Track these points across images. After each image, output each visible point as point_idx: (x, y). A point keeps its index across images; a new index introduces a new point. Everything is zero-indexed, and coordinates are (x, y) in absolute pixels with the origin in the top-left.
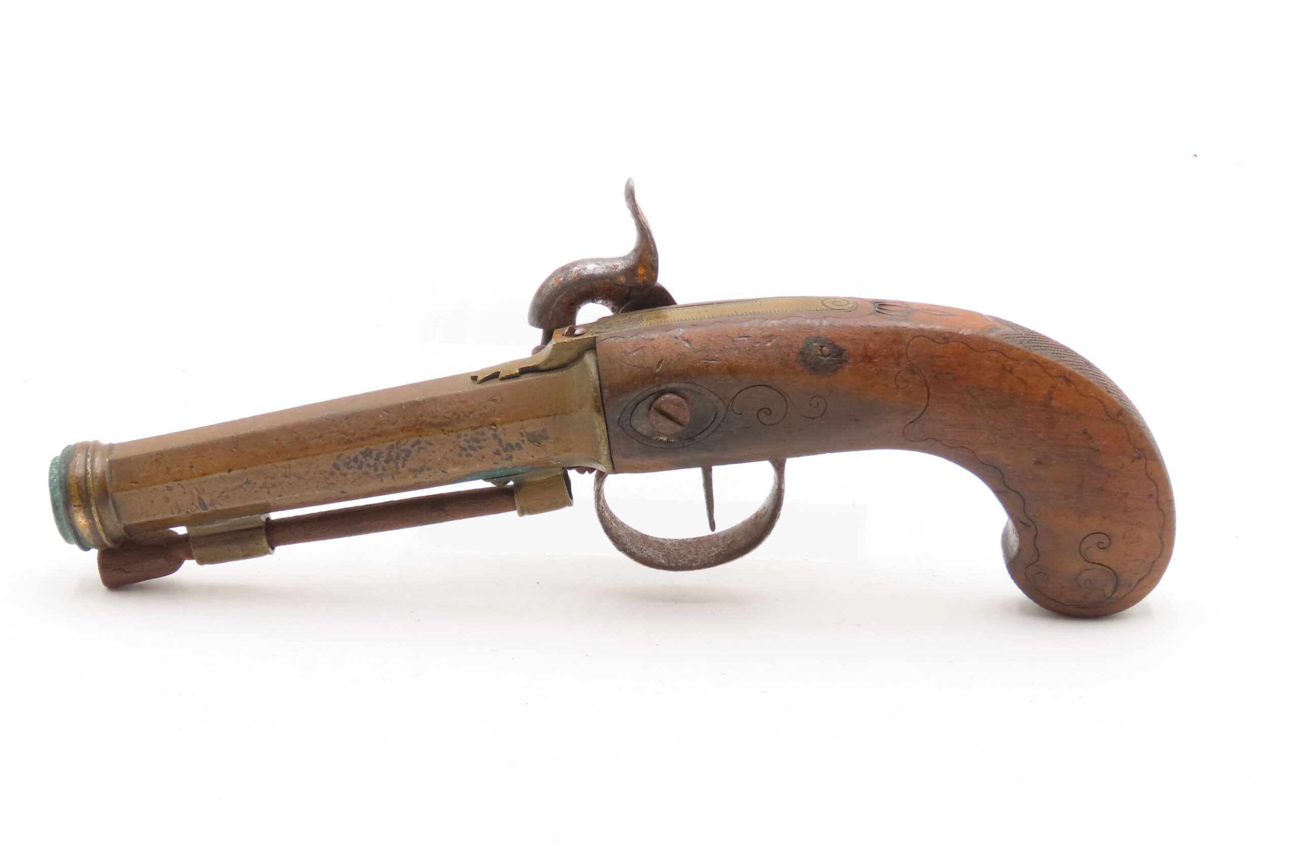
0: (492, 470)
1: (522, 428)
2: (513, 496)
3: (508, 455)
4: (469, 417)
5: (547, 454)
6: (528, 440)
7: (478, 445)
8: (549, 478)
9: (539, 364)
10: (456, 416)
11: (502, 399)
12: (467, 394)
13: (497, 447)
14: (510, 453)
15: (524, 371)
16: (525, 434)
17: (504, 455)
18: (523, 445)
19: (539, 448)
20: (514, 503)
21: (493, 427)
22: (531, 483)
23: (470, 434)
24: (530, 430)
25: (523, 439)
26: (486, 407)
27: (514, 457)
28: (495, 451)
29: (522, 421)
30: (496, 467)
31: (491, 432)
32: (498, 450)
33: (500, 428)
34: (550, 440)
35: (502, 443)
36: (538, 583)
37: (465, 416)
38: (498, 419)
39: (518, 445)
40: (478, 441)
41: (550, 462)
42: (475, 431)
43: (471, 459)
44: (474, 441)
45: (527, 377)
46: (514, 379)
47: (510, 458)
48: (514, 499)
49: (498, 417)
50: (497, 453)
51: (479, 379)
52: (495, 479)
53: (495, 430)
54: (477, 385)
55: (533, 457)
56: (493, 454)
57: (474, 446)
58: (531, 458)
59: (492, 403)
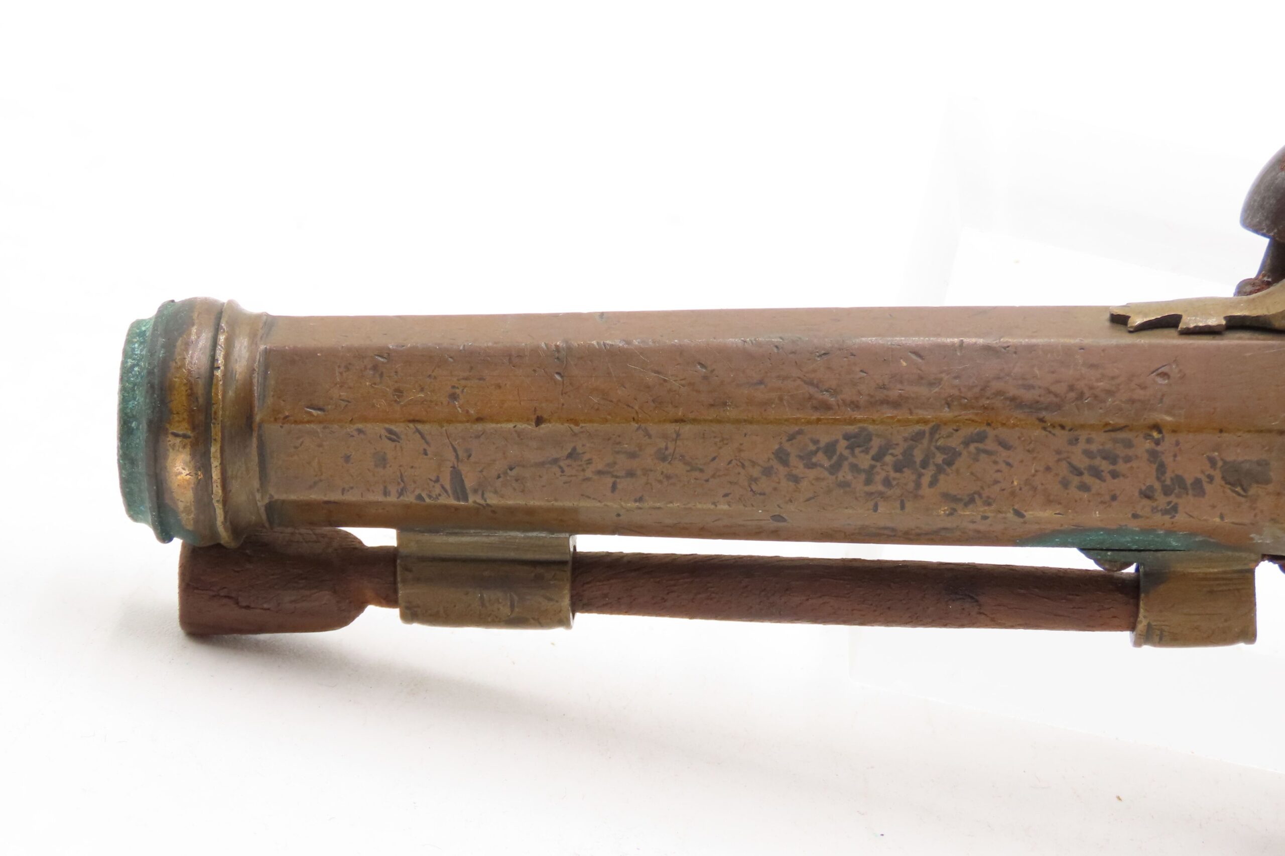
0: (1120, 531)
1: (1217, 448)
2: (1137, 598)
3: (1169, 503)
4: (1104, 401)
5: (1255, 516)
6: (1223, 478)
7: (1111, 467)
8: (1225, 572)
9: (1274, 316)
10: (1072, 395)
11: (1183, 377)
12: (1103, 351)
13: (1152, 481)
14: (1173, 498)
15: (1236, 325)
16: (1220, 464)
17: (1162, 501)
18: (1207, 487)
19: (1243, 500)
20: (1136, 615)
21: (1155, 434)
22: (1184, 576)
23: (1101, 440)
24: (1232, 456)
25: (1211, 472)
26: (1143, 387)
27: (1180, 508)
28: (1144, 488)
29: (1221, 431)
30: (1134, 525)
31: (1148, 445)
32: (1151, 488)
33: (1169, 440)
34: (1271, 487)
35: (1164, 473)
36: (1119, 798)
37: (1096, 397)
38: (1169, 418)
39: (1197, 483)
40: (1113, 460)
41: (1252, 536)
42: (1113, 435)
43: (1086, 496)
44: (1104, 458)
45: (1240, 338)
46: (1211, 337)
47: (1173, 510)
48: (1137, 606)
49: (1168, 412)
50: (1147, 495)
51: (1137, 321)
52: (1109, 553)
53: (1157, 443)
54: (1128, 334)
55: (1222, 517)
56: (1137, 494)
57: (1102, 468)
58: (1218, 520)
59: (1160, 381)
